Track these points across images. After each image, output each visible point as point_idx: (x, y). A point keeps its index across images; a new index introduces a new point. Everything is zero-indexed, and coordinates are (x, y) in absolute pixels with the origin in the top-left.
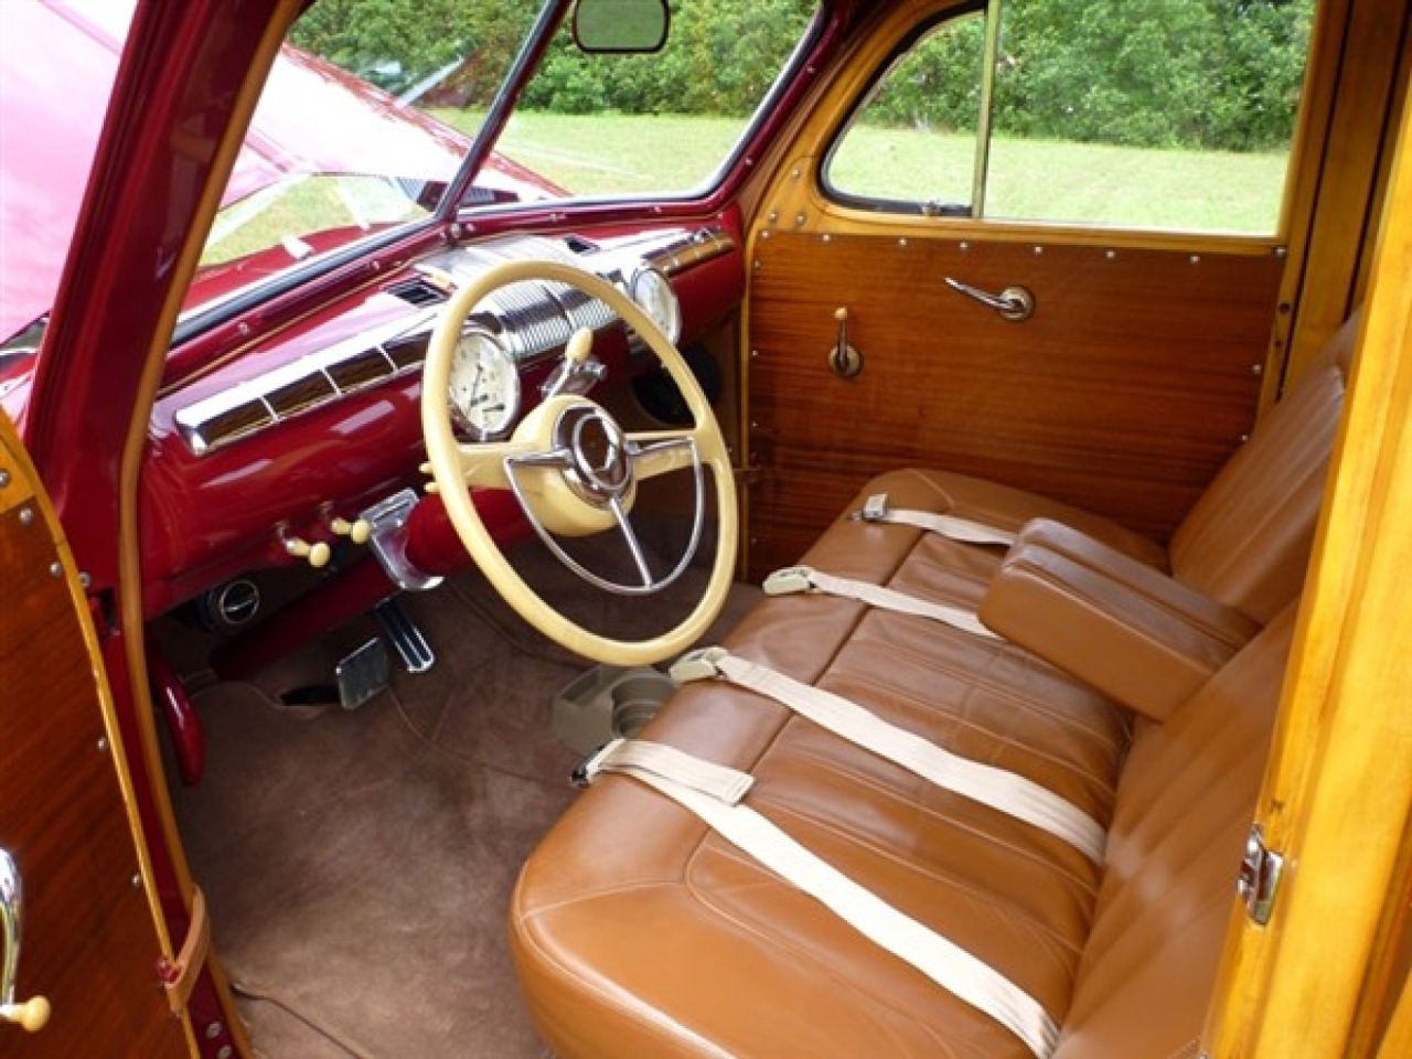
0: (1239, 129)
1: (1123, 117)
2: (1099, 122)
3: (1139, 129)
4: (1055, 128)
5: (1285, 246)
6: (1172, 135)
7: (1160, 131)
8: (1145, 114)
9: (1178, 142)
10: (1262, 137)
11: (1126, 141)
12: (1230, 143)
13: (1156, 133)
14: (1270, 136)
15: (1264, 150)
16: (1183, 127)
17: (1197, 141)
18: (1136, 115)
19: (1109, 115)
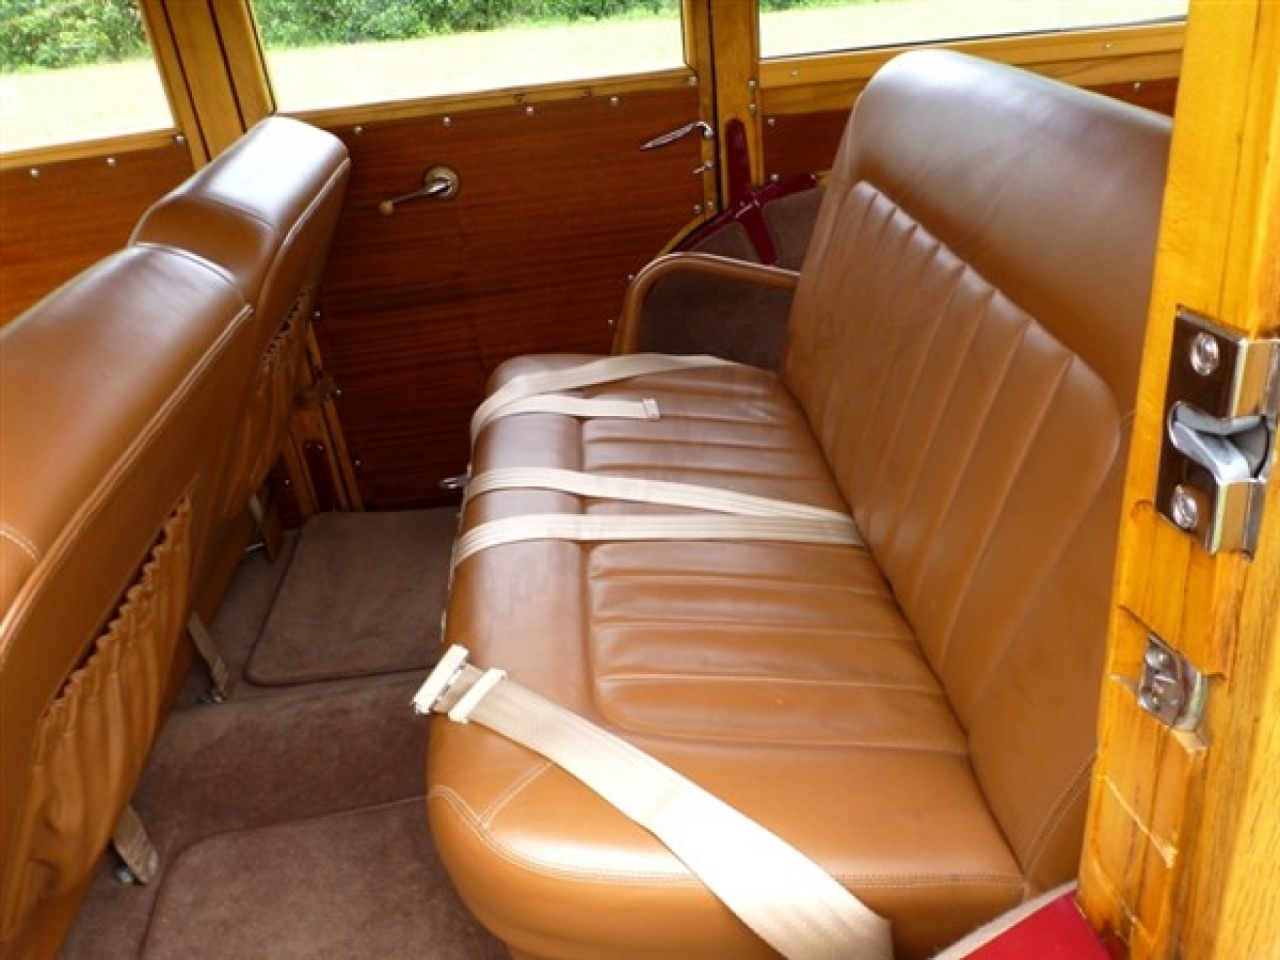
0: (478, 10)
1: (378, 15)
2: (359, 23)
3: (395, 24)
4: (323, 34)
5: (182, 133)
6: (424, 25)
7: (413, 22)
8: (396, 8)
9: (431, 29)
10: (498, 15)
11: (387, 36)
12: (474, 23)
13: (410, 25)
14: (504, 12)
15: (502, 25)
16: (432, 16)
17: (447, 26)
18: (389, 11)
19: (365, 15)
